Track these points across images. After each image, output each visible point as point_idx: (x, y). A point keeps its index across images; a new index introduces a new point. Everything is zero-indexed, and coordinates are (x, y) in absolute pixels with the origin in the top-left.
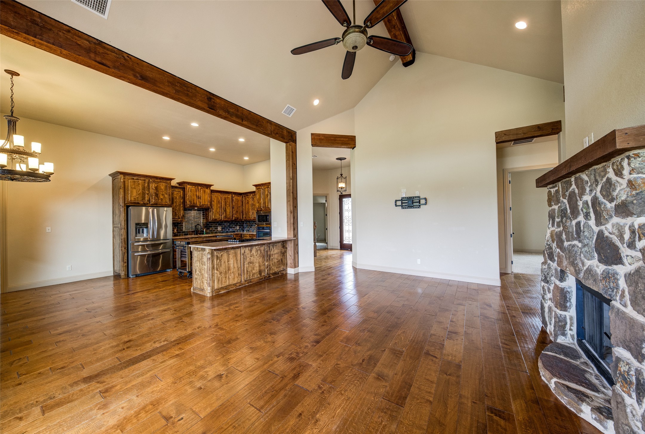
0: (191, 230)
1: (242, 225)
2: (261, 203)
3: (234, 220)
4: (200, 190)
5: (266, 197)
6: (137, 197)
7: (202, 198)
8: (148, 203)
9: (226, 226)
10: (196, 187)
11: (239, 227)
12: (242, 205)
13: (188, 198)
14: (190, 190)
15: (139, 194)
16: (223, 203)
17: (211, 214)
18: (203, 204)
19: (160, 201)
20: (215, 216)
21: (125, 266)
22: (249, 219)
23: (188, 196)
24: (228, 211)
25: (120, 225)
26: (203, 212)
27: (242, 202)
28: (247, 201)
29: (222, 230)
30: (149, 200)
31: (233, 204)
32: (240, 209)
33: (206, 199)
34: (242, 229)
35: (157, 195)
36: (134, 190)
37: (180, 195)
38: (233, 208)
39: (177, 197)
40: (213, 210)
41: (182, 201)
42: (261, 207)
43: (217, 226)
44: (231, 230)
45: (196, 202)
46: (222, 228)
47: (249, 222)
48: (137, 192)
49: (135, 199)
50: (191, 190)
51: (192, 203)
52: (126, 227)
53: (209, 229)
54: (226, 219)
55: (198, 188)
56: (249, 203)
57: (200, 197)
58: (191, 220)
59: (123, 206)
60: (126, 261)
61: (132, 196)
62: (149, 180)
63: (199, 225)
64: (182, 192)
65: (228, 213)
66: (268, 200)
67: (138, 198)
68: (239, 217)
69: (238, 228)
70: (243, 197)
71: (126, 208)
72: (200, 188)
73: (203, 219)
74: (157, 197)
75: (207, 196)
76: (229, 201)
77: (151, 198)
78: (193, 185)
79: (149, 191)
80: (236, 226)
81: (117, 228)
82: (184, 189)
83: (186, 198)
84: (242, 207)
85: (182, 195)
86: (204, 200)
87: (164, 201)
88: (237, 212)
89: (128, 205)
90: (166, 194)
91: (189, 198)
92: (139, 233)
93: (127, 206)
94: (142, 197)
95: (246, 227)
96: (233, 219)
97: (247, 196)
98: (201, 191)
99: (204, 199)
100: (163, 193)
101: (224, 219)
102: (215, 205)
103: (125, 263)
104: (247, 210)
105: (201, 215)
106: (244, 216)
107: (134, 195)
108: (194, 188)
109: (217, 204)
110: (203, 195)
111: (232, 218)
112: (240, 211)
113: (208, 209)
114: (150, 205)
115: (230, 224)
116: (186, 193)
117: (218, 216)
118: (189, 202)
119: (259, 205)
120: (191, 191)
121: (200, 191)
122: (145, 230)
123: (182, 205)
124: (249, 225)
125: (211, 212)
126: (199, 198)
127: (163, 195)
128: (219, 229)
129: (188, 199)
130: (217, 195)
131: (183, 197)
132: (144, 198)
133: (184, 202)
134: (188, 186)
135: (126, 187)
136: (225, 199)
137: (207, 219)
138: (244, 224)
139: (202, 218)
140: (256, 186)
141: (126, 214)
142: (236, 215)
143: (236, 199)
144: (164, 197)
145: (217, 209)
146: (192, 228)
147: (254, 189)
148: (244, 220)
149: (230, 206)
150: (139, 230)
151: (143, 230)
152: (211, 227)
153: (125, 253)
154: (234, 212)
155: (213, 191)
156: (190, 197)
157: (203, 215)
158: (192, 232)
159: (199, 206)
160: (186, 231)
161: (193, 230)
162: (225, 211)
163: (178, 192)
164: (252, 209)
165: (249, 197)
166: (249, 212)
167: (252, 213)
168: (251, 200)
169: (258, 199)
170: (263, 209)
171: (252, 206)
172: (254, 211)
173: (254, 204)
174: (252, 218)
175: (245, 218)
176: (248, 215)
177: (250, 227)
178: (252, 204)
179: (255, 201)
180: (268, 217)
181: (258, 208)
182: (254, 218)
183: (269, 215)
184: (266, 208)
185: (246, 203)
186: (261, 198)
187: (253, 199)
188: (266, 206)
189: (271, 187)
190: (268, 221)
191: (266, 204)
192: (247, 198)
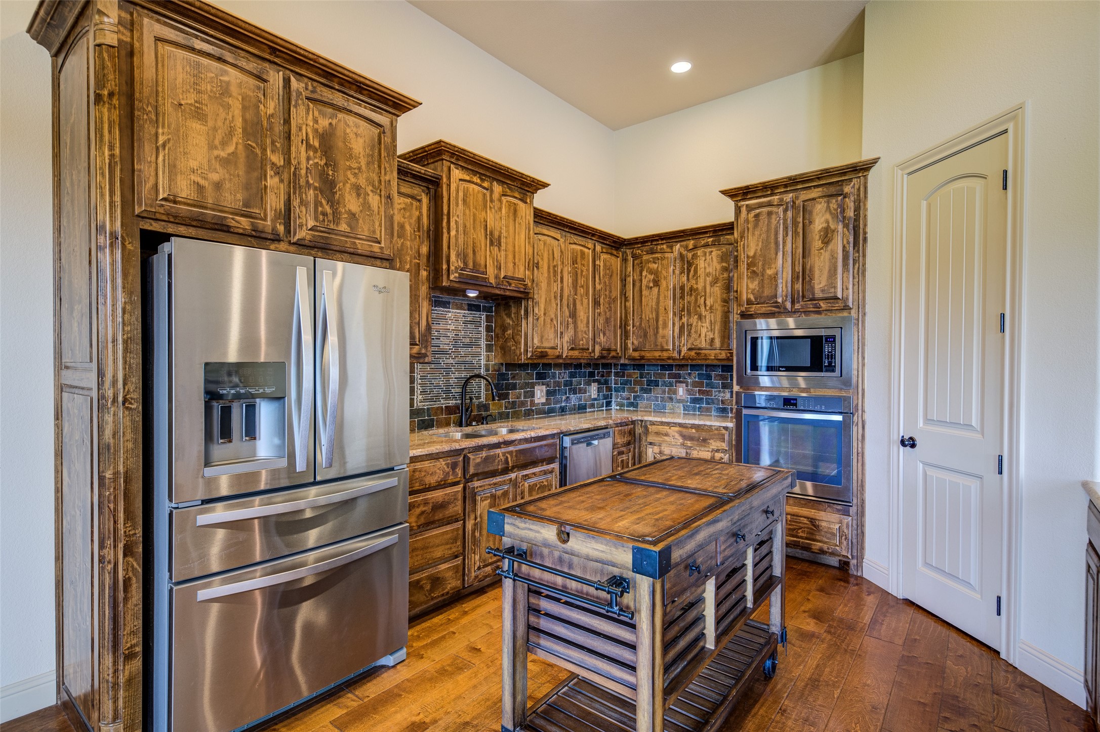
0: (443, 403)
1: (606, 382)
2: (774, 278)
3: (597, 359)
4: (500, 201)
5: (817, 243)
6: (215, 177)
7: (503, 240)
8: (281, 229)
9: (558, 384)
10: (486, 184)
11: (599, 390)
12: (623, 292)
13: (453, 233)
14: (461, 194)
15: (226, 162)
16: (568, 281)
17: (530, 326)
18: (510, 274)
19: (343, 227)
20: (541, 341)
21: (129, 681)
22: (657, 354)
23: (453, 224)
24: (581, 314)
25: (94, 376)
26: (488, 319)
27: (624, 281)
28: (647, 278)
29: (548, 402)
30: (287, 215)
31: (597, 285)
32: (616, 313)
33: (520, 252)
34: (605, 397)
35: (328, 187)
36: (196, 125)
37: (419, 219)
38: (596, 303)
39: (408, 227)
40: (536, 310)
41: (424, 250)
42: (776, 296)
43: (533, 386)
44: (574, 400)
45: (483, 263)
46: (549, 393)
47: (640, 367)
48: (212, 147)
49: (200, 188)
50: (465, 195)
51: (471, 265)
52: (137, 395)
53: (506, 396)
54: (576, 353)
55: (492, 192)
56: (663, 284)
57: (500, 237)
58: (444, 352)
59: (113, 236)
60: (138, 639)
61: (181, 165)
62: (287, 82)
63: (479, 376)
64: (425, 200)
65: (581, 326)
66: (833, 257)
67: (218, 186)
68: (613, 347)
69: (593, 390)
70: (625, 260)
71: (135, 246)
72: (497, 189)
73: (489, 348)
74: (332, 202)
75: (523, 236)
76: (584, 269)
77: (295, 203)
78: (475, 173)
79: (287, 153)
80: (588, 384)
81: (79, 399)
82: (433, 185)
83: (445, 235)
84: (624, 302)
85: (425, 220)
86: (510, 257)
87: (364, 229)
88: (607, 321)
89: (156, 227)
90: (377, 190)
91: (456, 237)
92: (226, 434)
93: (143, 232)
94: (247, 187)
95: (617, 390)
96: (597, 354)
97: (652, 252)
98: (500, 209)
99: (510, 248)
100: (362, 181)
101: (571, 353)
102: (544, 285)
103: (129, 657)
104: (648, 314)
105: (482, 329)
106: (632, 341)
107: (193, 164)
108: (476, 188)
109: (549, 277)
110: (507, 231)
111: (594, 351)
112: (615, 320)
113: (518, 301)
114: (293, 246)
115: (572, 375)
116: (445, 211)
117: (552, 336)
118: (458, 255)
119: (762, 285)
120: (464, 201)
121: (496, 203)
122: (266, 412)
123: (424, 274)
124: (636, 383)
125: (530, 319)
126: (495, 241)
127: (357, 189)
128: (540, 394)
129: (453, 241)
130: (549, 240)
131: (429, 230)
132: (257, 194)
133: (436, 257)
134: (457, 174)
135: (145, 91)
136: (574, 262)
137: (504, 349)
138: (609, 374)
139: (483, 343)
140: (739, 194)
141: (137, 298)
142: (604, 334)
143: (605, 265)
144: (366, 206)
145: (548, 302)
146: (448, 392)
147: (724, 211)
148: (629, 358)
149: (587, 294)
150: (226, 413)
151: (251, 410)
152: (514, 387)
153: (127, 582)
154: (600, 323)
155: (543, 218)
156: (461, 229)
157: (489, 329)
158: (450, 410)
159: (492, 280)
160: (426, 405)
161: (452, 403)
162: (573, 315)
163: (409, 200)
164: (683, 310)
165: (663, 259)
166: (665, 325)
167: (682, 328)
168: (677, 272)
169: (754, 257)
170: (788, 305)
171: (682, 297)
172: (694, 320)
173: (691, 289)
174: (680, 352)
175: (634, 350)
176: (652, 338)
177: (642, 389)
178: (682, 288)
179: (701, 272)
180: (827, 349)
181: (749, 302)
182: (693, 353)
183: (834, 337)
184: (813, 299)
185: (644, 282)
186: (773, 251)
187: (690, 264)
188: (812, 289)
189: (866, 188)
190: (830, 368)
191: (816, 281)
192: (648, 261)
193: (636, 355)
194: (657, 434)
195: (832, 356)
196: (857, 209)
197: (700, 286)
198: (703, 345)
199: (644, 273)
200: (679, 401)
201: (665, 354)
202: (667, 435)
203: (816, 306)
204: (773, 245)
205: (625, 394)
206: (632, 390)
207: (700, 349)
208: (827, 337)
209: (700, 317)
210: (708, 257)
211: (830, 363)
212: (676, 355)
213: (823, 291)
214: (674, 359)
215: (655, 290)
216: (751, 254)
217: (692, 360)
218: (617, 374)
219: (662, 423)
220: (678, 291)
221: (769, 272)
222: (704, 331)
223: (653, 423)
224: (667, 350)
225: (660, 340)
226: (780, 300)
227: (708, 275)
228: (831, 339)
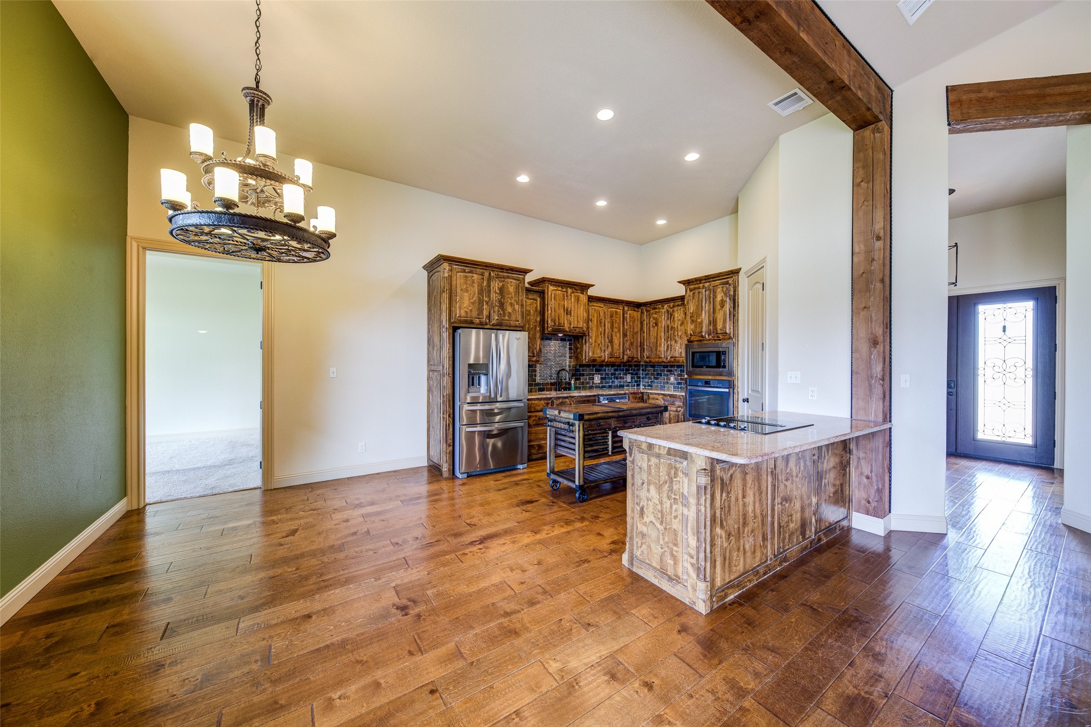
0: (549, 381)
1: (637, 374)
2: (701, 323)
3: (626, 362)
4: (571, 295)
5: (718, 307)
6: (470, 308)
7: (572, 312)
8: (488, 321)
9: (607, 374)
10: (564, 290)
11: (632, 378)
12: (642, 329)
13: (549, 312)
14: (553, 296)
15: (473, 303)
16: (608, 325)
17: (587, 348)
18: (575, 326)
19: (507, 318)
20: (593, 354)
21: (449, 452)
22: (657, 360)
23: (549, 308)
24: (616, 341)
25: (441, 367)
26: (570, 344)
27: (642, 323)
28: (652, 321)
29: (601, 382)
30: (489, 317)
31: (625, 327)
32: (637, 339)
33: (580, 316)
34: (636, 382)
35: (502, 305)
36: (466, 294)
37: (536, 307)
38: (625, 335)
39: (532, 311)
40: (590, 340)
41: (538, 319)
42: (701, 332)
43: (593, 375)
44: (617, 382)
45: (563, 322)
46: (602, 378)
47: (653, 366)
48: (470, 299)
49: (467, 312)
50: (555, 296)
51: (557, 324)
52: (451, 373)
53: (579, 379)
54: (613, 360)
55: (567, 292)
56: (660, 324)
57: (571, 311)
58: (549, 359)
59: (446, 329)
60: (451, 441)
61: (462, 307)
62: (490, 274)
63: (564, 370)
64: (539, 300)
65: (616, 347)
66: (725, 314)
67: (471, 311)
68: (635, 356)
69: (628, 378)
70: (642, 313)
71: (451, 331)
72: (570, 290)
73: (570, 357)
74: (503, 310)
75: (582, 309)
76: (617, 319)
77: (492, 312)
78: (559, 286)
79: (489, 297)
80: (626, 374)
81: (436, 374)
82: (542, 294)
83: (546, 313)
84: (641, 334)
85: (539, 308)
86: (576, 318)
87: (513, 318)
88: (632, 344)
89: (456, 325)
90: (518, 303)
91: (551, 313)
92: (473, 385)
93: (453, 327)
94: (478, 310)
95: (643, 378)
96: (625, 360)
97: (655, 309)
98: (571, 299)
99: (576, 315)
100: (513, 301)
101: (610, 359)
102: (594, 329)
103: (449, 446)
104: (653, 340)
105: (567, 349)
106: (646, 353)
107: (465, 305)
108: (560, 292)
109: (597, 325)
110: (574, 308)
111: (623, 358)
112: (637, 343)
113: (582, 337)
114: (491, 327)
115: (615, 370)
116: (546, 303)
117: (599, 351)
118: (552, 320)
119: (696, 327)
120: (554, 298)
121: (569, 297)
122: (483, 378)
123: (538, 328)
124: (652, 374)
125: (587, 344)
126: (568, 312)
127: (511, 304)
128: (597, 379)
129: (549, 315)
130: (597, 308)
131: (540, 311)
132: (480, 311)
133: (543, 322)
134: (551, 288)
135: (454, 287)
136: (612, 316)
137: (577, 358)
138: (639, 370)
139: (568, 355)
140: (687, 283)
141: (451, 345)
142: (630, 350)
143: (630, 316)
144: (514, 309)
145: (597, 336)
146: (551, 376)
147: (681, 291)
148: (646, 362)
149: (619, 331)
150: (473, 378)
151: (479, 378)
152: (583, 375)
153: (449, 424)
154: (627, 345)
155: (592, 299)
156: (553, 310)
157: (570, 349)
158: (552, 384)
159: (567, 329)
160: (541, 382)
161: (553, 381)
162: (611, 342)
163: (532, 301)
164: (668, 338)
165: (659, 312)
166: (660, 345)
167: (668, 347)
168: (666, 319)
169: (692, 313)
170: (707, 337)
171: (668, 332)
172: (673, 343)
173: (672, 327)
174: (667, 359)
175: (647, 358)
176: (655, 352)
177: (654, 378)
178: (668, 327)
179: (676, 319)
180: (723, 357)
181: (691, 335)
182: (672, 359)
183: (725, 352)
184: (717, 334)
185: (651, 324)
186: (700, 311)
187: (671, 315)
188: (716, 329)
189: (738, 281)
190: (724, 367)
191: (718, 325)
192: (653, 313)
193: (648, 360)
194: (653, 399)
195: (724, 360)
196: (735, 291)
197: (676, 326)
198: (677, 355)
199: (651, 319)
200: (671, 384)
201: (661, 360)
202: (657, 399)
203: (718, 337)
204: (700, 307)
205: (646, 380)
206: (650, 378)
207: (676, 357)
208: (723, 352)
209: (676, 342)
210: (679, 312)
211: (724, 364)
212: (665, 360)
213: (721, 330)
214: (665, 362)
215: (656, 328)
216: (691, 312)
217: (673, 362)
218: (643, 370)
219: (656, 394)
220: (666, 328)
221: (699, 320)
222: (677, 348)
223: (651, 394)
224: (662, 358)
225: (658, 352)
226: (704, 334)
227: (679, 320)
228: (724, 353)
